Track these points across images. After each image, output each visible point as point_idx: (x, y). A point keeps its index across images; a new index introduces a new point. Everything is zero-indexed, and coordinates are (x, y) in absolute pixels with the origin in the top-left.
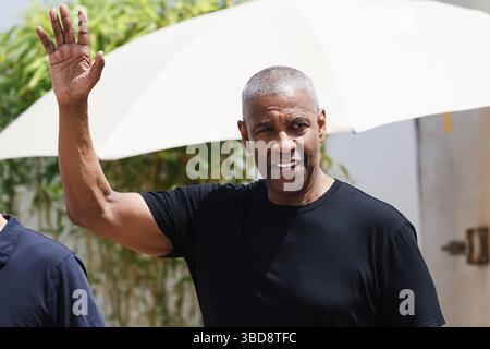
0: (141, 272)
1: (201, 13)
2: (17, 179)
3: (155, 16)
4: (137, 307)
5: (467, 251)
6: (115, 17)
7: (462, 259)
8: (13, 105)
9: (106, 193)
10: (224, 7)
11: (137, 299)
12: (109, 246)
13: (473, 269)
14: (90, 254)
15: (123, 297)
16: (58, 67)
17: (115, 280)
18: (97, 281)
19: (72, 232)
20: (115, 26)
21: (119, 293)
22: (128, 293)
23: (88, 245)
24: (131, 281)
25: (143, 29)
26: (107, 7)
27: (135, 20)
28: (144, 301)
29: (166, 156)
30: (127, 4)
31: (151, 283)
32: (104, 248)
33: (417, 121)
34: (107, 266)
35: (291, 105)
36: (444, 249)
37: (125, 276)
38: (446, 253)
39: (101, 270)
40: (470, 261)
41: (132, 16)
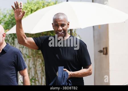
0: (39, 56)
1: (51, 5)
2: (15, 37)
3: (42, 6)
4: (38, 63)
5: (103, 52)
6: (34, 6)
7: (102, 54)
8: (14, 23)
9: (25, 38)
10: (56, 4)
11: (38, 61)
12: (33, 51)
13: (104, 56)
14: (29, 52)
15: (35, 60)
16: (16, 13)
17: (34, 57)
18: (31, 57)
19: (26, 48)
20: (34, 7)
21: (35, 59)
22: (37, 60)
23: (29, 50)
24: (37, 57)
25: (40, 8)
26: (33, 4)
27: (38, 6)
28: (40, 61)
29: (44, 33)
30: (37, 3)
31: (41, 58)
32: (32, 51)
33: (93, 27)
34: (32, 54)
35: (62, 21)
36: (99, 51)
37: (36, 56)
38: (99, 52)
39: (31, 55)
40: (104, 54)
41: (38, 5)
